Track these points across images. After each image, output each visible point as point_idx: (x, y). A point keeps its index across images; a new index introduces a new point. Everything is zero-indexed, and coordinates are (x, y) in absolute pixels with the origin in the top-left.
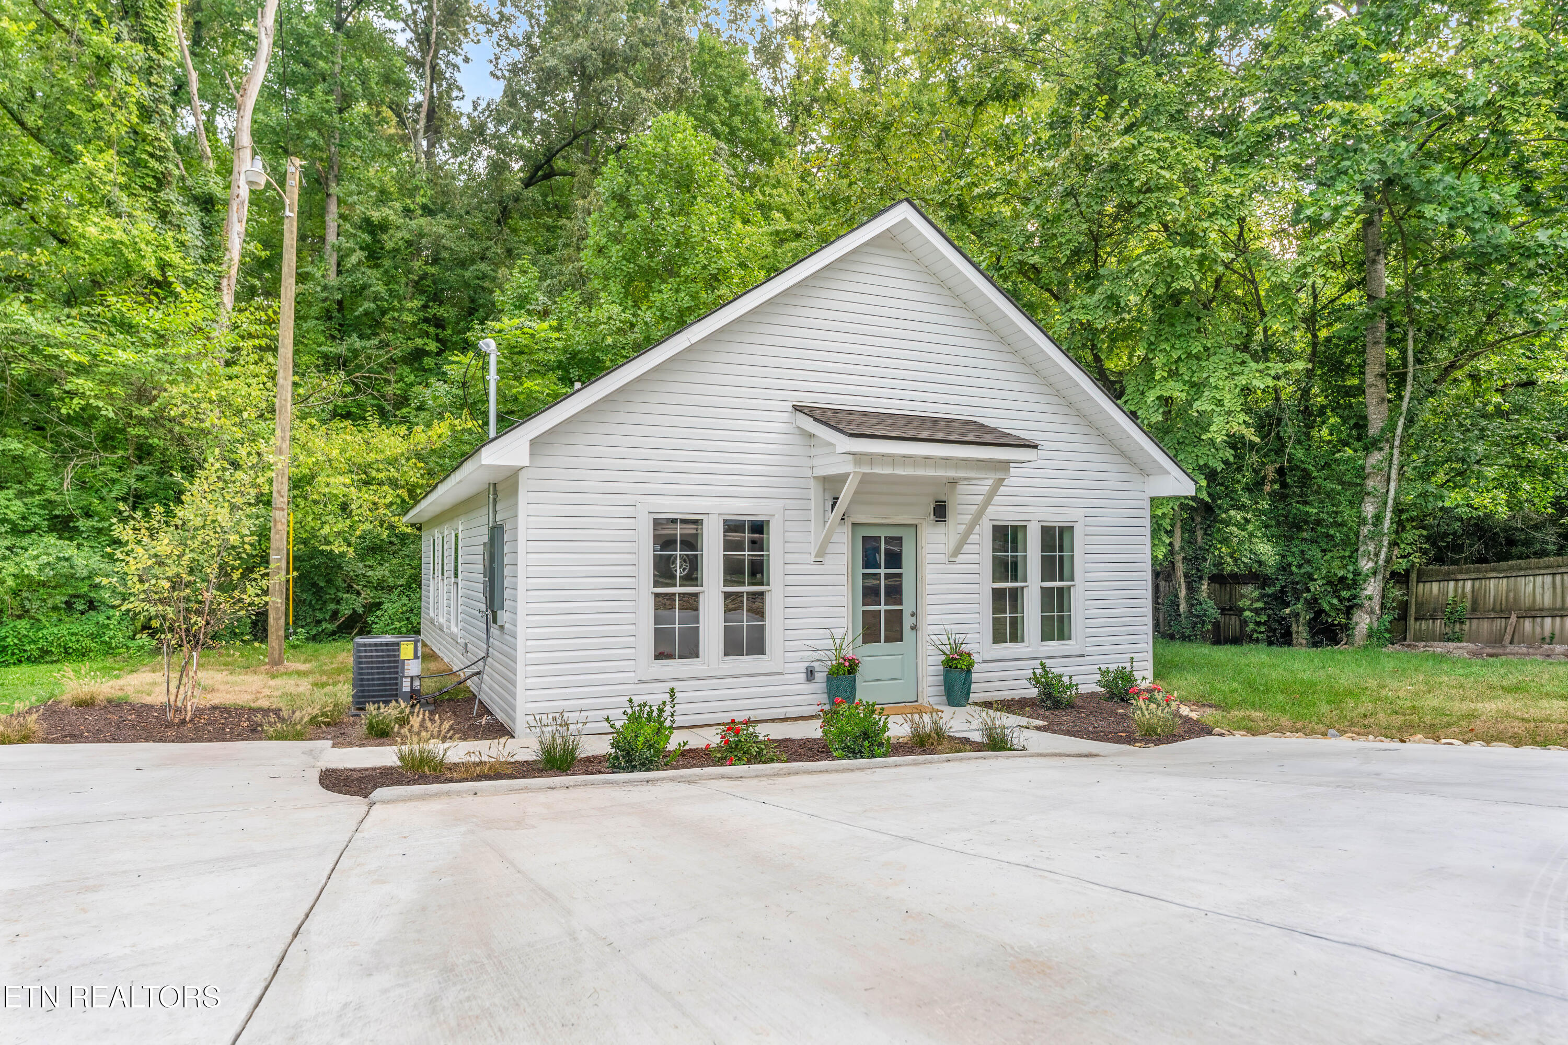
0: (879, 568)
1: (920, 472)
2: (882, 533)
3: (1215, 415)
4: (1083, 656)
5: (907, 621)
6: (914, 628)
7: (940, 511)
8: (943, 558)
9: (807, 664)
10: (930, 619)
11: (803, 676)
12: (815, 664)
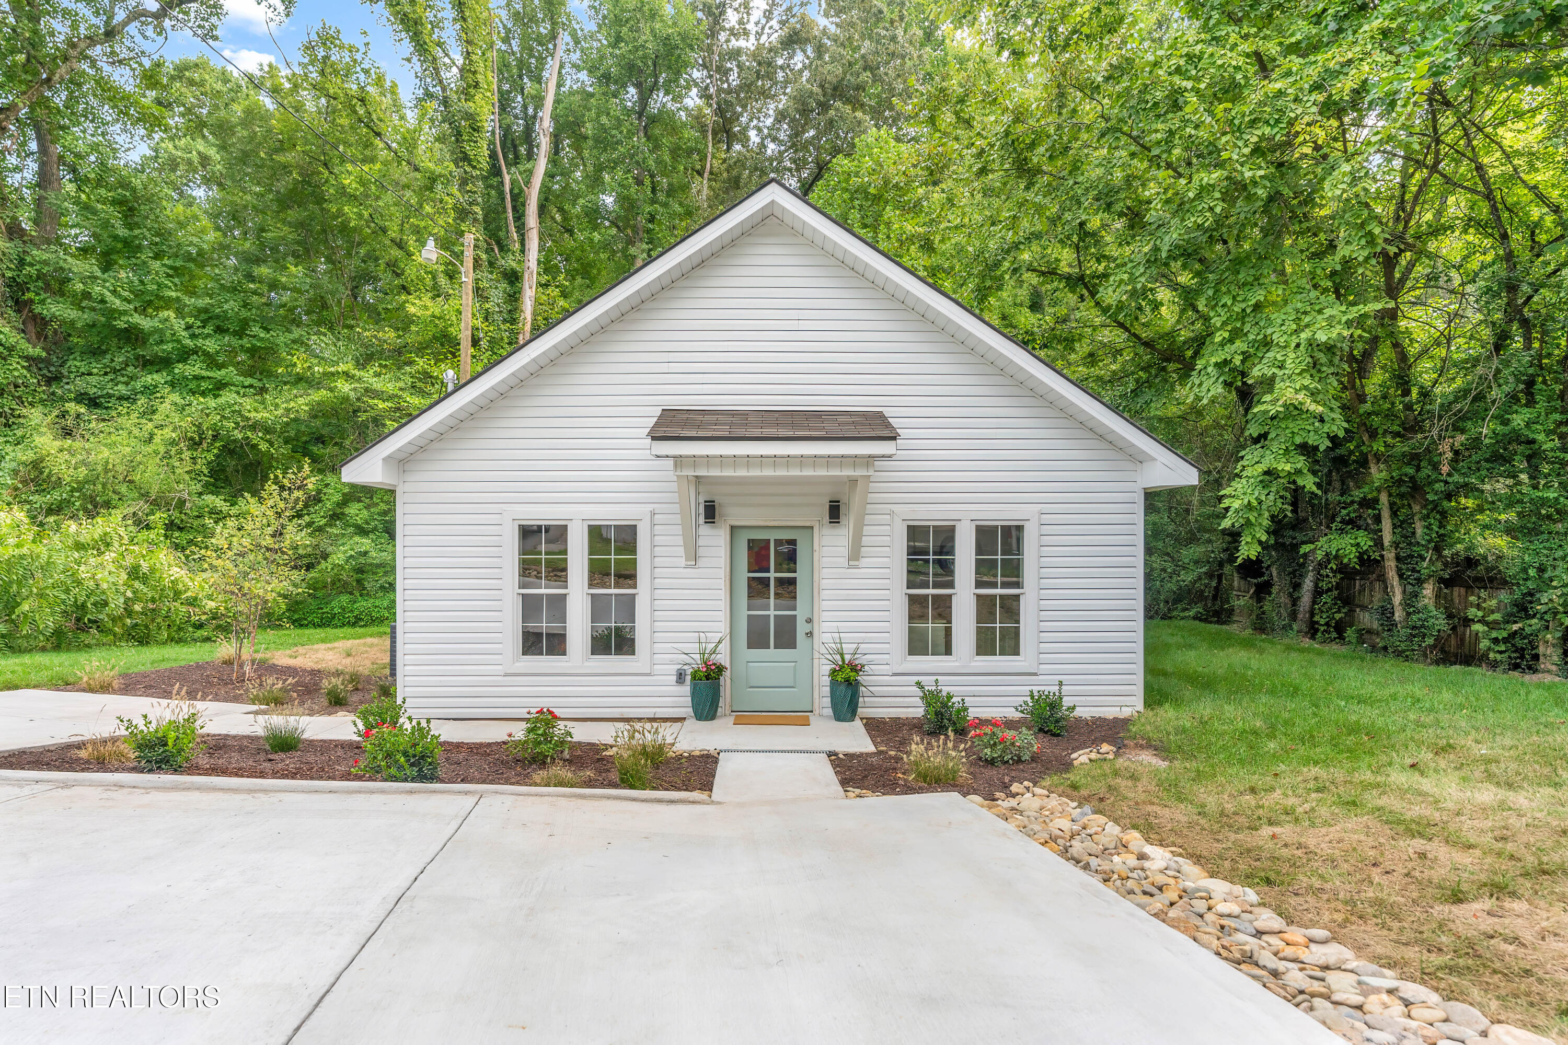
0: (768, 571)
1: (808, 472)
2: (772, 536)
3: (1278, 380)
4: (1035, 674)
5: (801, 628)
6: (810, 634)
7: (835, 512)
8: (844, 561)
9: (679, 667)
10: (825, 626)
11: (674, 678)
12: (685, 667)
